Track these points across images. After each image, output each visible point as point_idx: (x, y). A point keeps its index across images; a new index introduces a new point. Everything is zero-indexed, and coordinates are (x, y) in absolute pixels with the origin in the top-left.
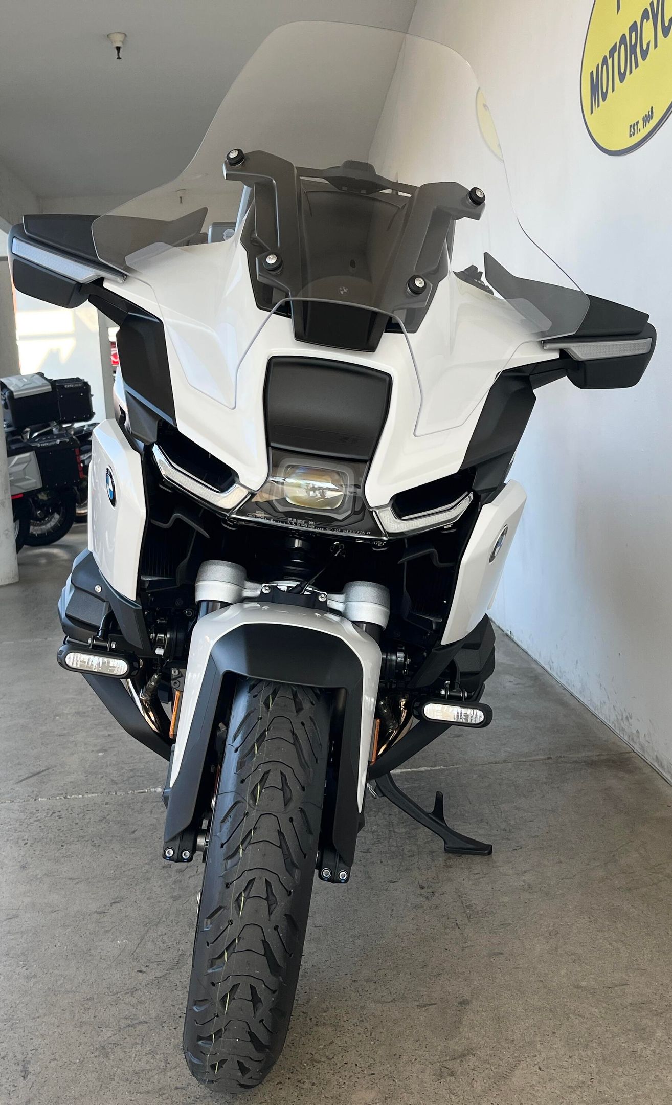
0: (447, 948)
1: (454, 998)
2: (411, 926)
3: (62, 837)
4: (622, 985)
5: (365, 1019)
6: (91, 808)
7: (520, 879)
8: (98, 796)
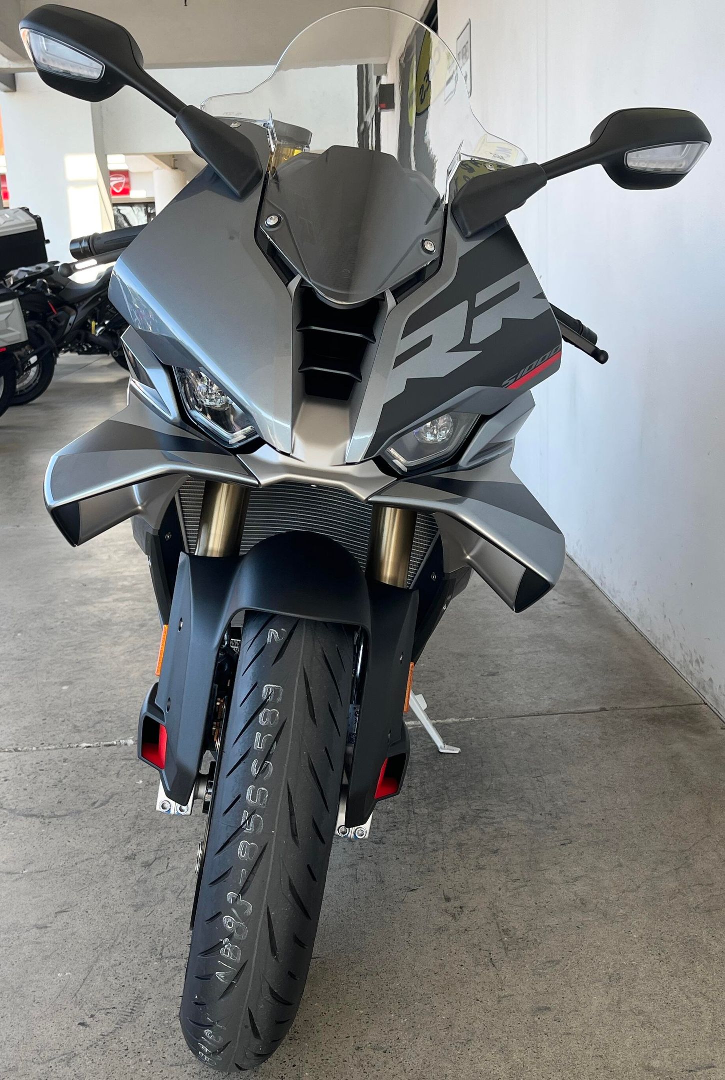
0: (478, 998)
2: (433, 960)
6: (45, 766)
7: (570, 890)
8: (56, 749)
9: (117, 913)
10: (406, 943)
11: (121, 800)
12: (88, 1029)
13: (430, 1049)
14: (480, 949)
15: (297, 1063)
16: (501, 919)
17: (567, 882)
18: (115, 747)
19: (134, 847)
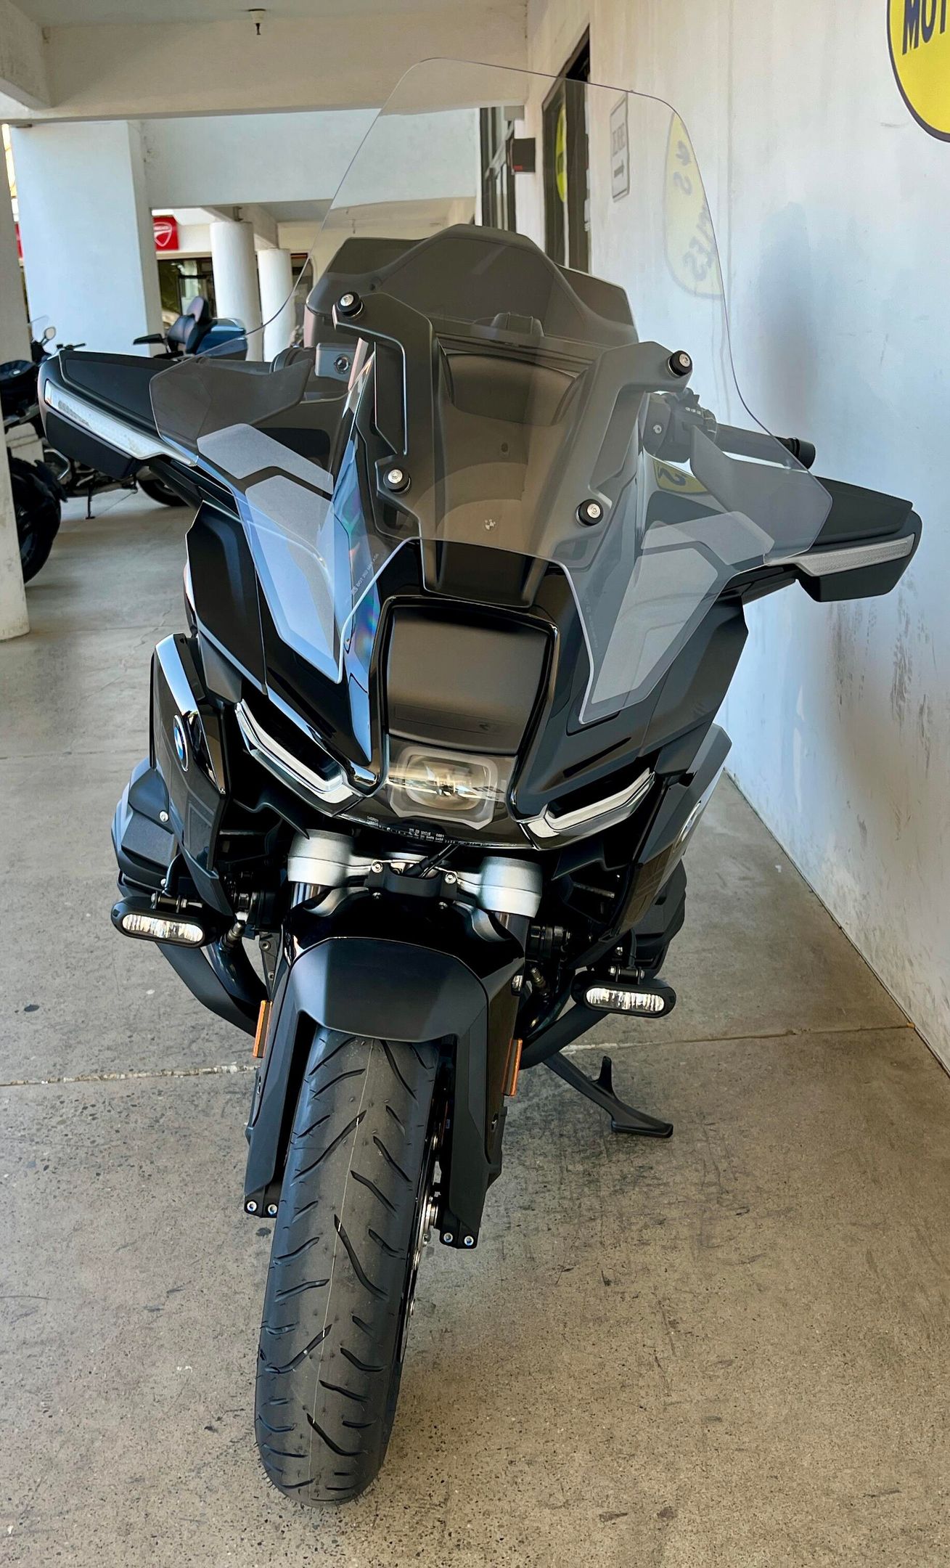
0: (642, 1405)
1: (652, 1505)
2: (592, 1358)
3: (97, 1157)
5: (527, 1538)
6: (138, 1101)
8: (147, 1077)
9: (236, 1293)
10: (560, 1336)
11: (229, 1148)
12: (215, 1434)
13: (590, 1464)
14: (644, 1346)
15: (446, 1478)
16: (669, 1308)
17: (743, 1262)
18: (217, 1076)
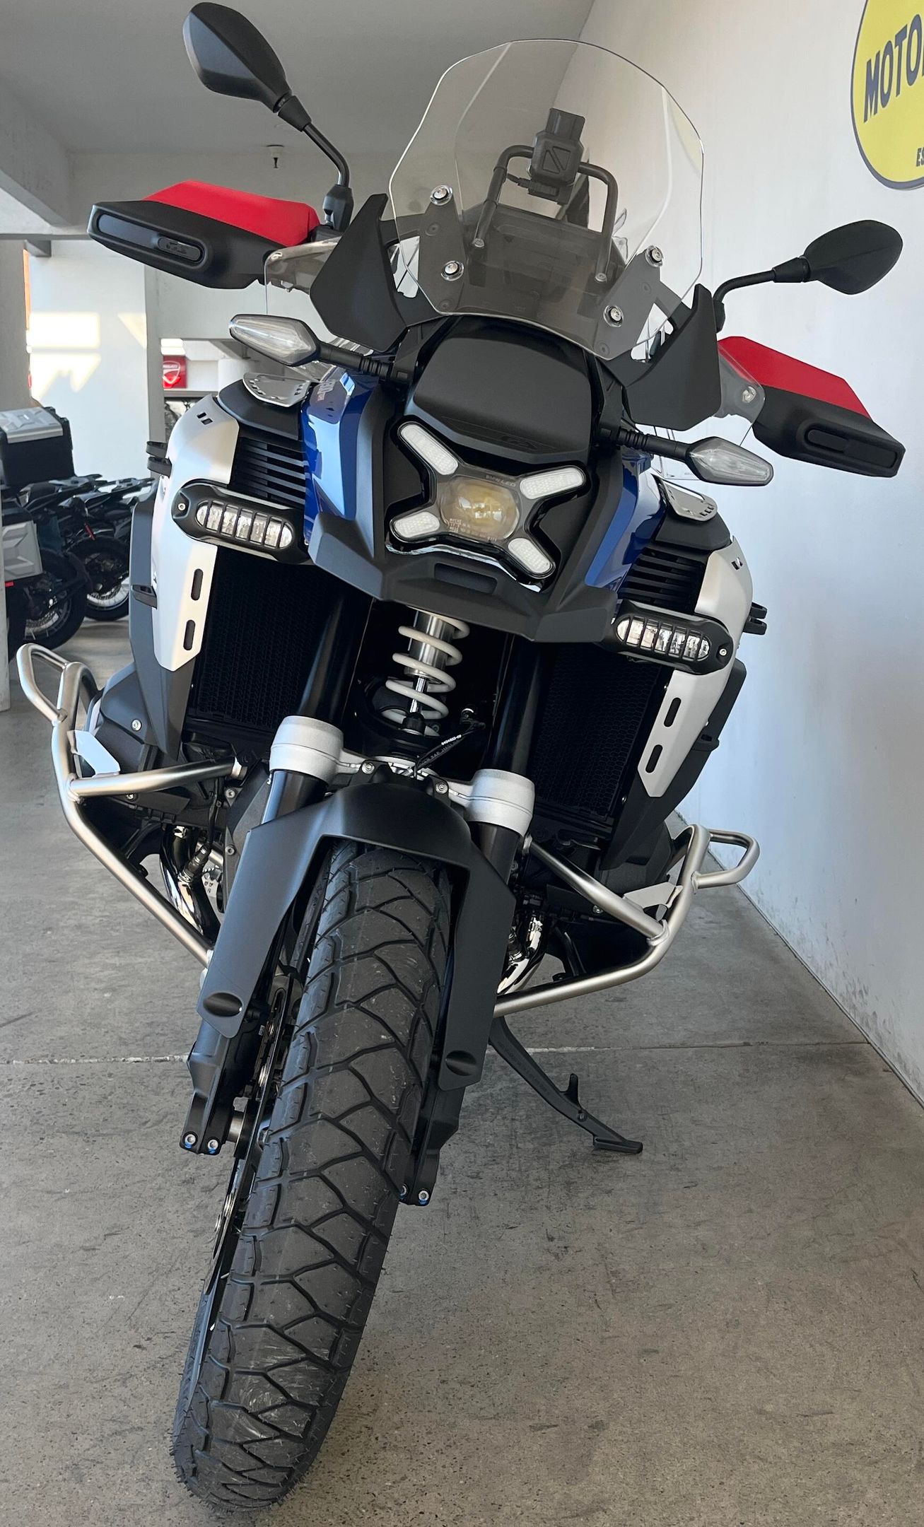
0: (579, 1338)
1: (583, 1419)
2: (531, 1299)
3: (42, 1124)
4: (824, 1414)
5: (455, 1443)
6: (87, 1081)
7: (692, 1234)
8: (98, 1062)
9: (174, 1238)
10: (500, 1281)
12: (144, 1351)
13: (523, 1385)
14: (584, 1290)
16: (611, 1261)
17: (688, 1226)
19: (193, 1171)
